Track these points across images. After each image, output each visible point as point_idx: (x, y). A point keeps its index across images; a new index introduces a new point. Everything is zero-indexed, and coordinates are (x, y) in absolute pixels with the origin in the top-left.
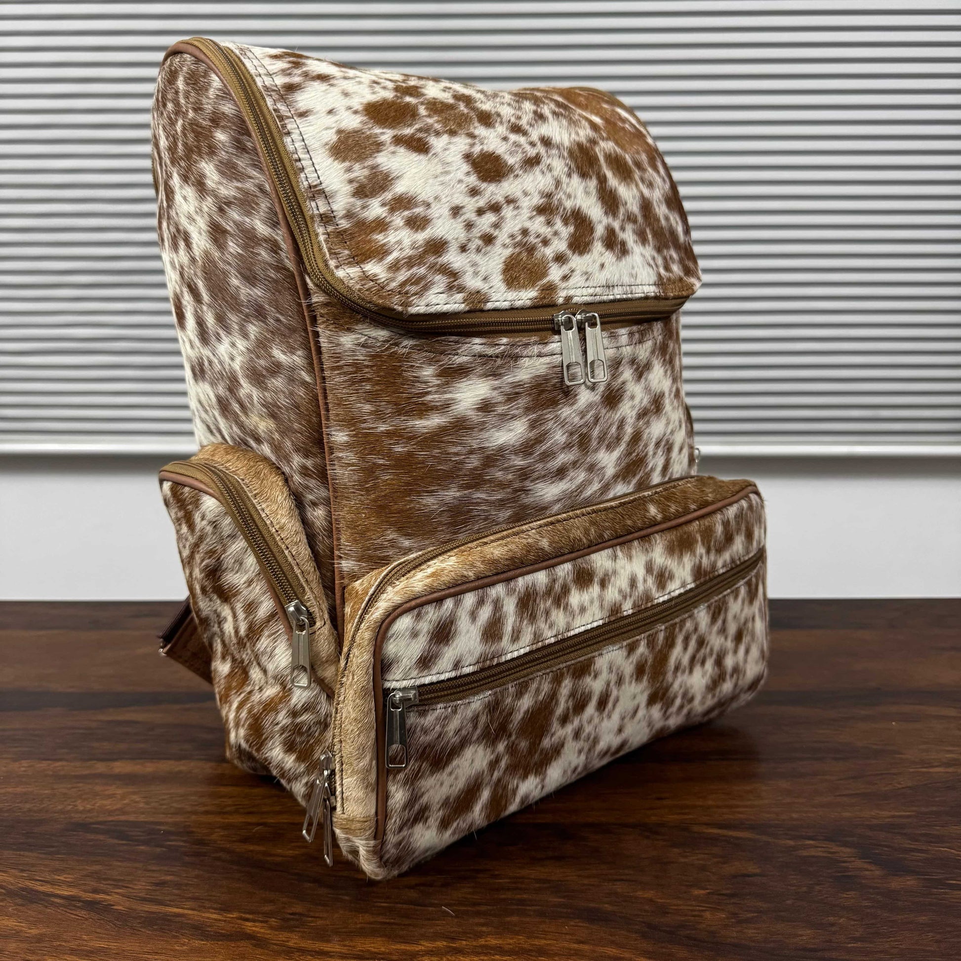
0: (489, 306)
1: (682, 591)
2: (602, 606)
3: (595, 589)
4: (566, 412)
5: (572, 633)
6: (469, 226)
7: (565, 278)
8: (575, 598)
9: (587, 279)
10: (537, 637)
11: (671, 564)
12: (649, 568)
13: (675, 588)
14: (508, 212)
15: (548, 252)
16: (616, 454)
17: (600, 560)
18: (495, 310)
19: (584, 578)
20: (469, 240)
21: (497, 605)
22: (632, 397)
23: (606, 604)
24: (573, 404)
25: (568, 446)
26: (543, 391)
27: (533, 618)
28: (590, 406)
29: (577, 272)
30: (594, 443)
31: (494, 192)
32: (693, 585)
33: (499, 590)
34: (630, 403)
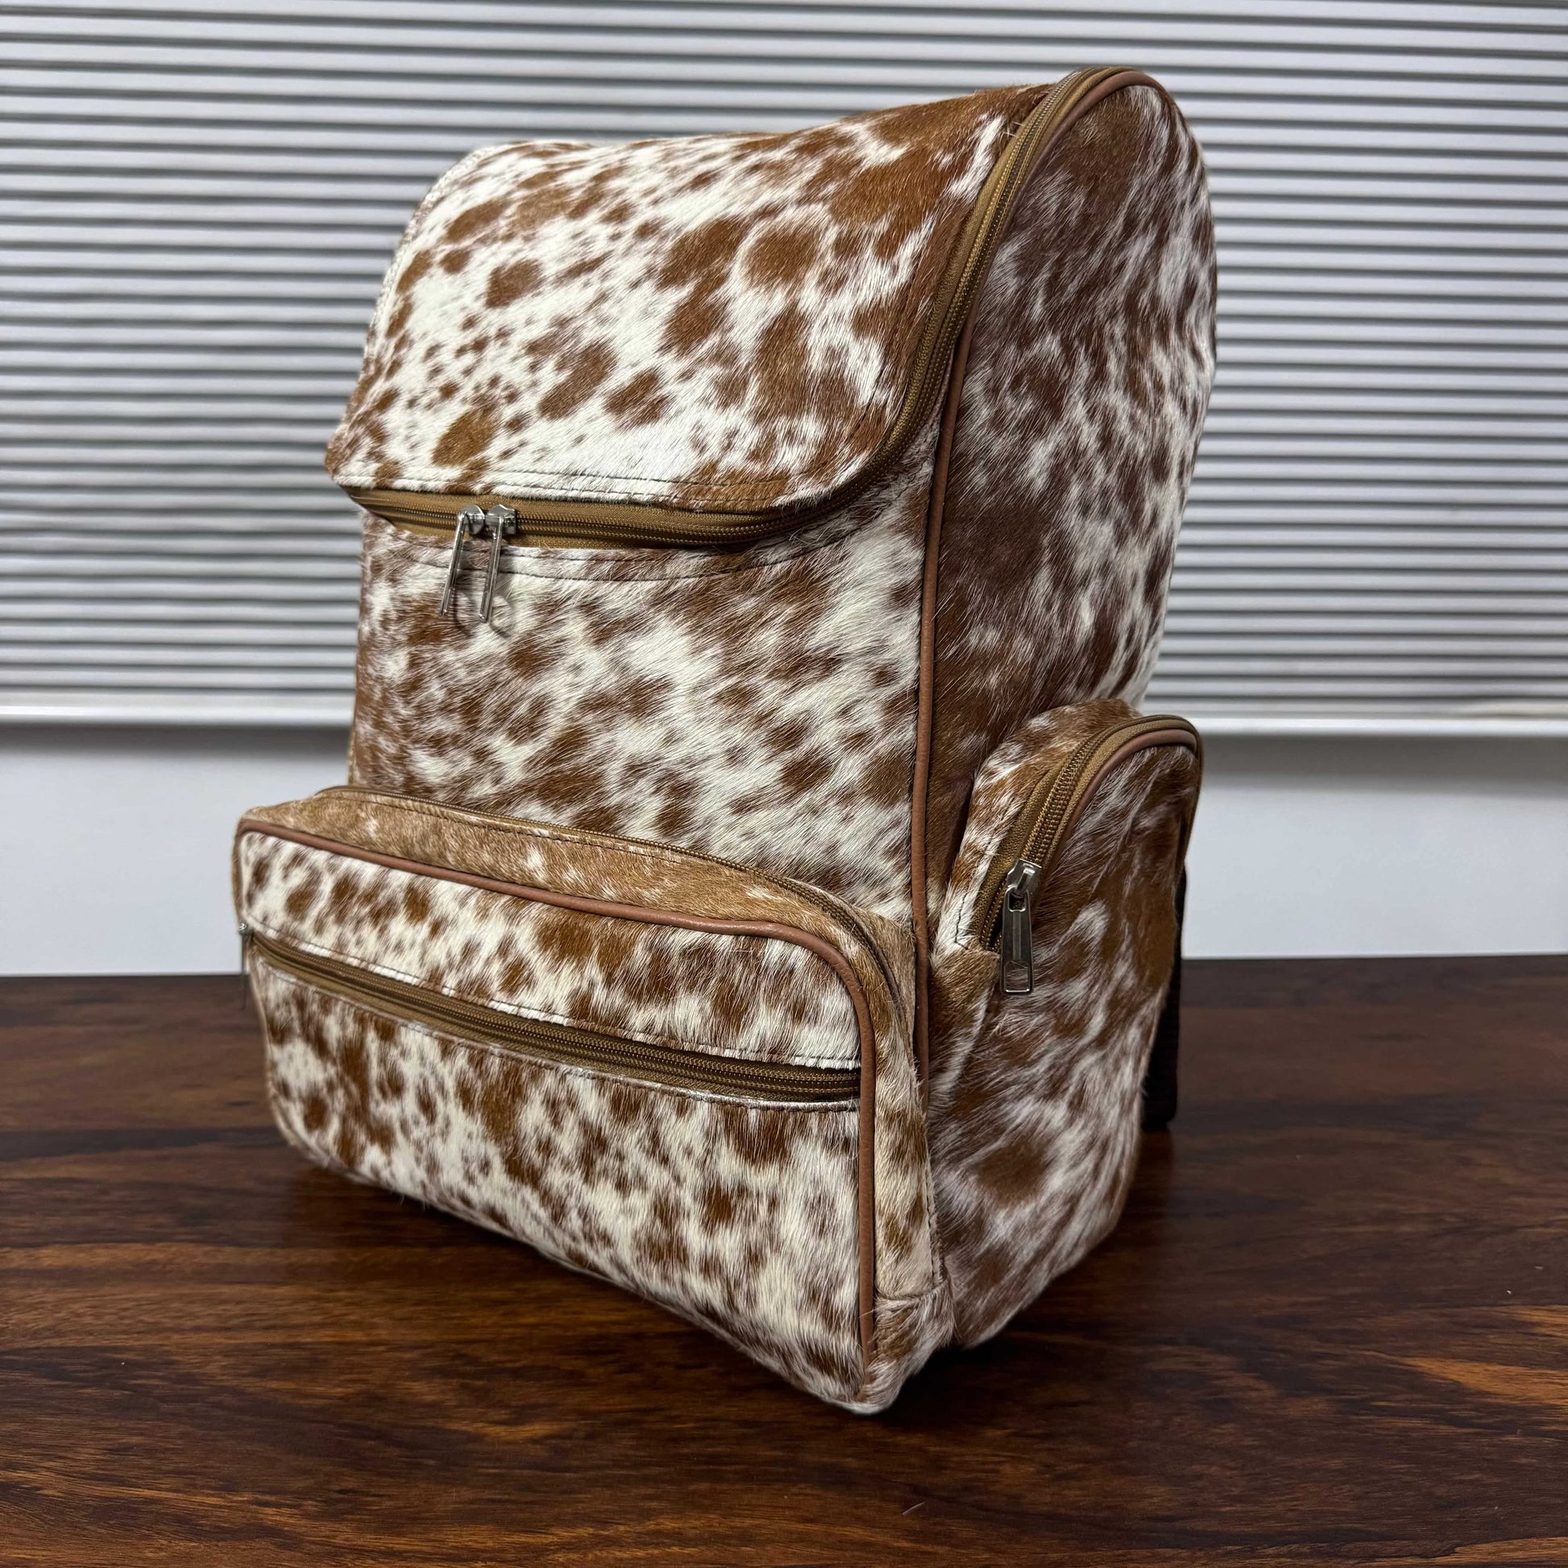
0: (399, 483)
1: (541, 1016)
2: (422, 958)
3: (424, 929)
4: (449, 656)
5: (378, 970)
6: (436, 371)
7: (506, 454)
8: (398, 926)
9: (539, 459)
10: (340, 946)
11: (538, 963)
12: (504, 949)
13: (530, 1004)
14: (491, 351)
15: (508, 412)
16: (528, 750)
17: (445, 894)
18: (404, 490)
19: (418, 905)
20: (425, 392)
21: (314, 878)
22: (577, 669)
23: (428, 959)
24: (460, 648)
25: (446, 709)
26: (428, 617)
27: (340, 919)
28: (488, 659)
29: (530, 448)
30: (486, 721)
31: (493, 320)
32: (564, 1022)
33: (319, 858)
34: (570, 678)
